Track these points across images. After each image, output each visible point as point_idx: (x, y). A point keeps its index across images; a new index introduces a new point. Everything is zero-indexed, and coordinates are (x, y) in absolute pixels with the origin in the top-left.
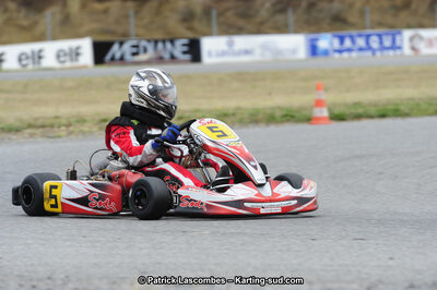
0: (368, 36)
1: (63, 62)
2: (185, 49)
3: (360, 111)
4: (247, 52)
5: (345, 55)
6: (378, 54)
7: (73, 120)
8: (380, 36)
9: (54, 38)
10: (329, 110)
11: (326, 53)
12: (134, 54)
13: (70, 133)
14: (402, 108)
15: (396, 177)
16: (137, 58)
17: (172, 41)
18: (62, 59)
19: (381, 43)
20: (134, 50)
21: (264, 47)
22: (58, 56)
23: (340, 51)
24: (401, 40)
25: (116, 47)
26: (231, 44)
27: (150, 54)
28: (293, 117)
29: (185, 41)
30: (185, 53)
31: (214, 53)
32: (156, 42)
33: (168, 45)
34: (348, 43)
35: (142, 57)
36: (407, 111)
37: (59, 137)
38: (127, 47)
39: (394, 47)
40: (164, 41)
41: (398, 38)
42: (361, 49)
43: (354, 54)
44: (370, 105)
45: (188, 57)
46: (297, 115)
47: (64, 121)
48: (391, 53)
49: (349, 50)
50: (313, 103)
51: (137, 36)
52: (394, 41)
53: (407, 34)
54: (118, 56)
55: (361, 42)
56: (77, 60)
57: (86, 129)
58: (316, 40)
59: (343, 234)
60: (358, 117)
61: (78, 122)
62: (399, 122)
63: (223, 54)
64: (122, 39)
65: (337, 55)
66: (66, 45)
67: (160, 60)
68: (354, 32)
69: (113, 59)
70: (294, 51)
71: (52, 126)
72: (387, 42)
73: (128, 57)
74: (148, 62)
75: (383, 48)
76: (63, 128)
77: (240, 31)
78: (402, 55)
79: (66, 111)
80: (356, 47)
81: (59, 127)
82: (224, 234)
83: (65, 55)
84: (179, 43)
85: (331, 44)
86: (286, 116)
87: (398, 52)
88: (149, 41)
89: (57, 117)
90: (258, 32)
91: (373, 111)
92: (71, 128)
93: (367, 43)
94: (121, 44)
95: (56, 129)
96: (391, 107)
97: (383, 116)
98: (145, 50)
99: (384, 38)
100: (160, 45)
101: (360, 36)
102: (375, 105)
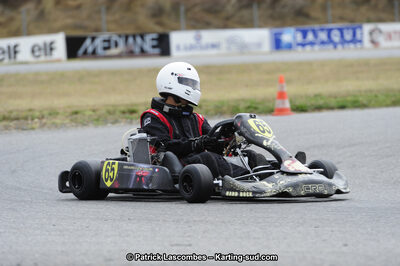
0: (329, 31)
1: (38, 56)
2: (155, 43)
3: (321, 102)
4: (214, 46)
5: (308, 48)
6: (339, 47)
7: (46, 113)
8: (341, 30)
9: (29, 33)
10: (291, 102)
11: (289, 47)
12: (105, 48)
13: (43, 126)
14: (361, 99)
15: (354, 166)
16: (109, 52)
17: (142, 37)
18: (37, 54)
19: (342, 36)
20: (106, 44)
21: (231, 41)
22: (33, 51)
23: (303, 45)
24: (362, 34)
25: (88, 42)
26: (198, 38)
27: (121, 48)
28: (256, 108)
29: (155, 36)
30: (154, 47)
31: (182, 47)
32: (127, 37)
33: (139, 40)
34: (310, 37)
35: (114, 51)
36: (365, 102)
37: (33, 129)
38: (99, 42)
39: (355, 40)
40: (134, 37)
41: (358, 32)
42: (323, 43)
43: (316, 47)
44: (330, 96)
45: (157, 51)
46: (260, 107)
47: (37, 114)
48: (352, 46)
49: (312, 44)
50: (276, 95)
51: (108, 30)
52: (354, 34)
53: (367, 28)
54: (90, 50)
55: (323, 36)
56: (51, 54)
57: (58, 121)
58: (280, 34)
59: (301, 221)
60: (319, 108)
61: (50, 114)
62: (358, 113)
63: (191, 47)
64: (94, 34)
65: (300, 48)
66: (40, 40)
67: (130, 54)
68: (316, 26)
69: (85, 53)
70: (259, 45)
71: (26, 118)
72: (348, 36)
73: (100, 51)
74: (119, 56)
75: (343, 41)
76: (36, 120)
77: (207, 26)
78: (362, 48)
79: (39, 104)
80: (319, 40)
81: (33, 119)
82: (187, 222)
83: (40, 49)
84: (148, 38)
85: (295, 38)
86: (249, 107)
87: (359, 45)
88: (120, 36)
89: (30, 110)
90: (225, 27)
91: (333, 102)
92: (44, 121)
93: (329, 36)
94: (93, 39)
95: (30, 122)
96: (349, 99)
97: (342, 107)
98: (116, 45)
99: (345, 32)
100: (131, 40)
101: (322, 30)
102: (336, 97)
